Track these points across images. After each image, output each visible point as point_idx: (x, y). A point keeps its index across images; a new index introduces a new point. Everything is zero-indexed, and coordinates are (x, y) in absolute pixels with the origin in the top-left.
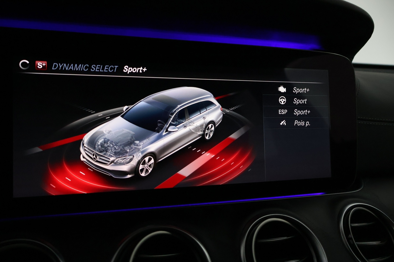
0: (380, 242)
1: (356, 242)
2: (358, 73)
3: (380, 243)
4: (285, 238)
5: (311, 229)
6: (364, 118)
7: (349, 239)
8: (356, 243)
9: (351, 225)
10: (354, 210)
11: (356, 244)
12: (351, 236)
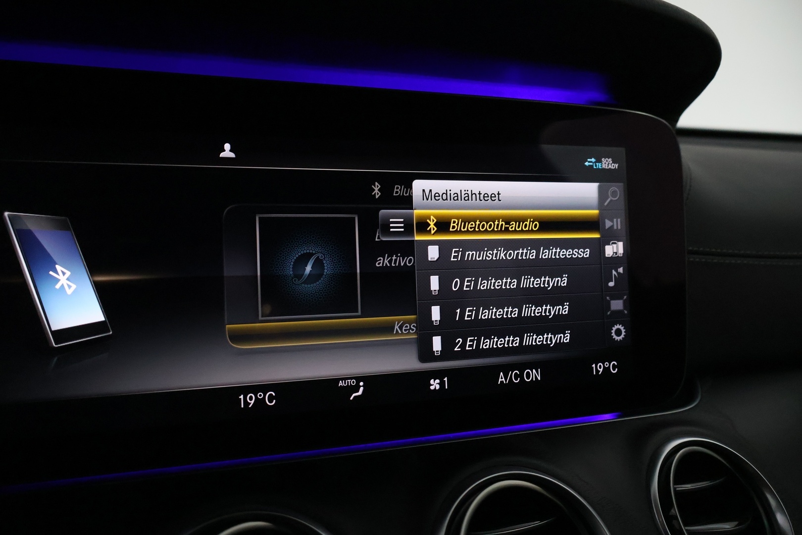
0: (736, 523)
1: (685, 526)
2: (688, 150)
3: (736, 526)
4: (537, 523)
5: (588, 503)
6: (701, 249)
7: (670, 519)
8: (686, 528)
9: (675, 489)
10: (683, 453)
11: (686, 530)
12: (675, 511)
